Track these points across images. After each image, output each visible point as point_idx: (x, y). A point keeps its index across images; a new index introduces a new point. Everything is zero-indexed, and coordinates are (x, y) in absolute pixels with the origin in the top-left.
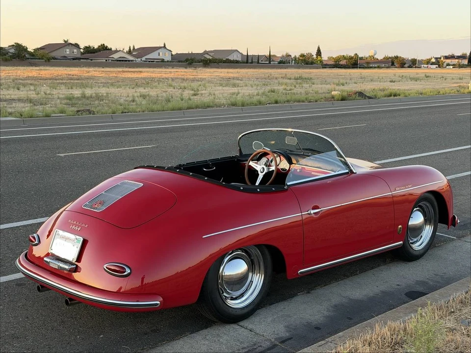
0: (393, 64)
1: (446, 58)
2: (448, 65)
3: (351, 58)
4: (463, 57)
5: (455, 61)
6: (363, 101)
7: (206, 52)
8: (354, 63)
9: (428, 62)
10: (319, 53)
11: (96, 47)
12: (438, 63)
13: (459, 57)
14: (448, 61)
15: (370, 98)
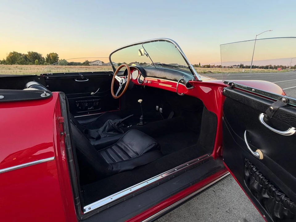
0: (219, 67)
1: (234, 66)
2: (234, 68)
3: (208, 65)
4: (238, 66)
5: (236, 67)
6: (211, 74)
7: (170, 64)
8: (209, 67)
9: (228, 67)
10: (200, 64)
11: (143, 63)
12: (231, 67)
13: (237, 66)
14: (234, 67)
15: (213, 73)
